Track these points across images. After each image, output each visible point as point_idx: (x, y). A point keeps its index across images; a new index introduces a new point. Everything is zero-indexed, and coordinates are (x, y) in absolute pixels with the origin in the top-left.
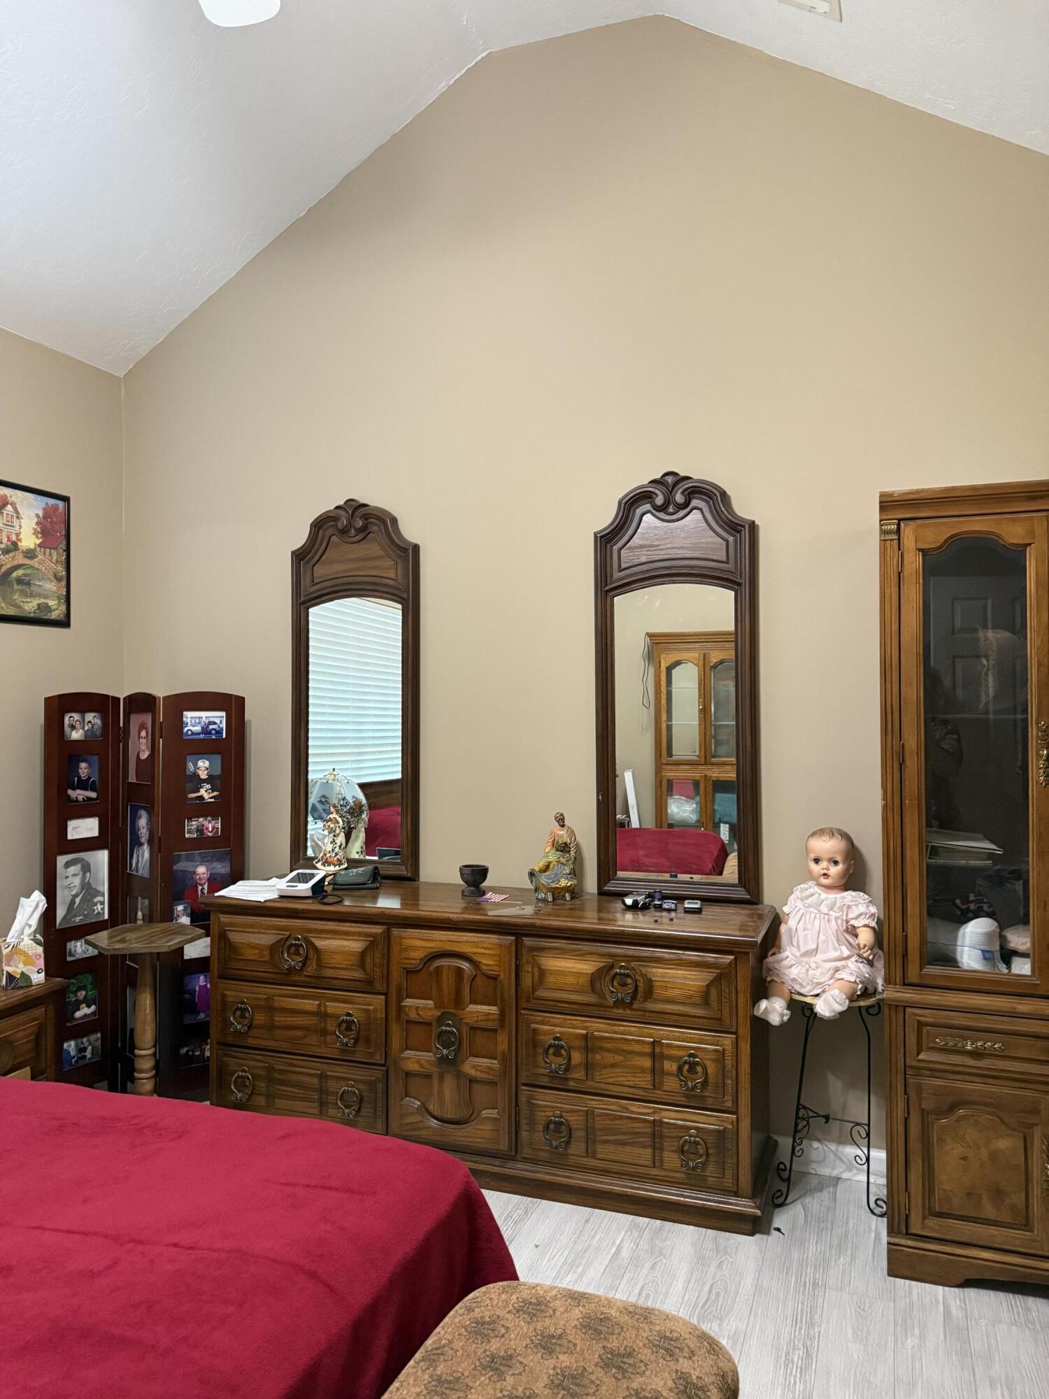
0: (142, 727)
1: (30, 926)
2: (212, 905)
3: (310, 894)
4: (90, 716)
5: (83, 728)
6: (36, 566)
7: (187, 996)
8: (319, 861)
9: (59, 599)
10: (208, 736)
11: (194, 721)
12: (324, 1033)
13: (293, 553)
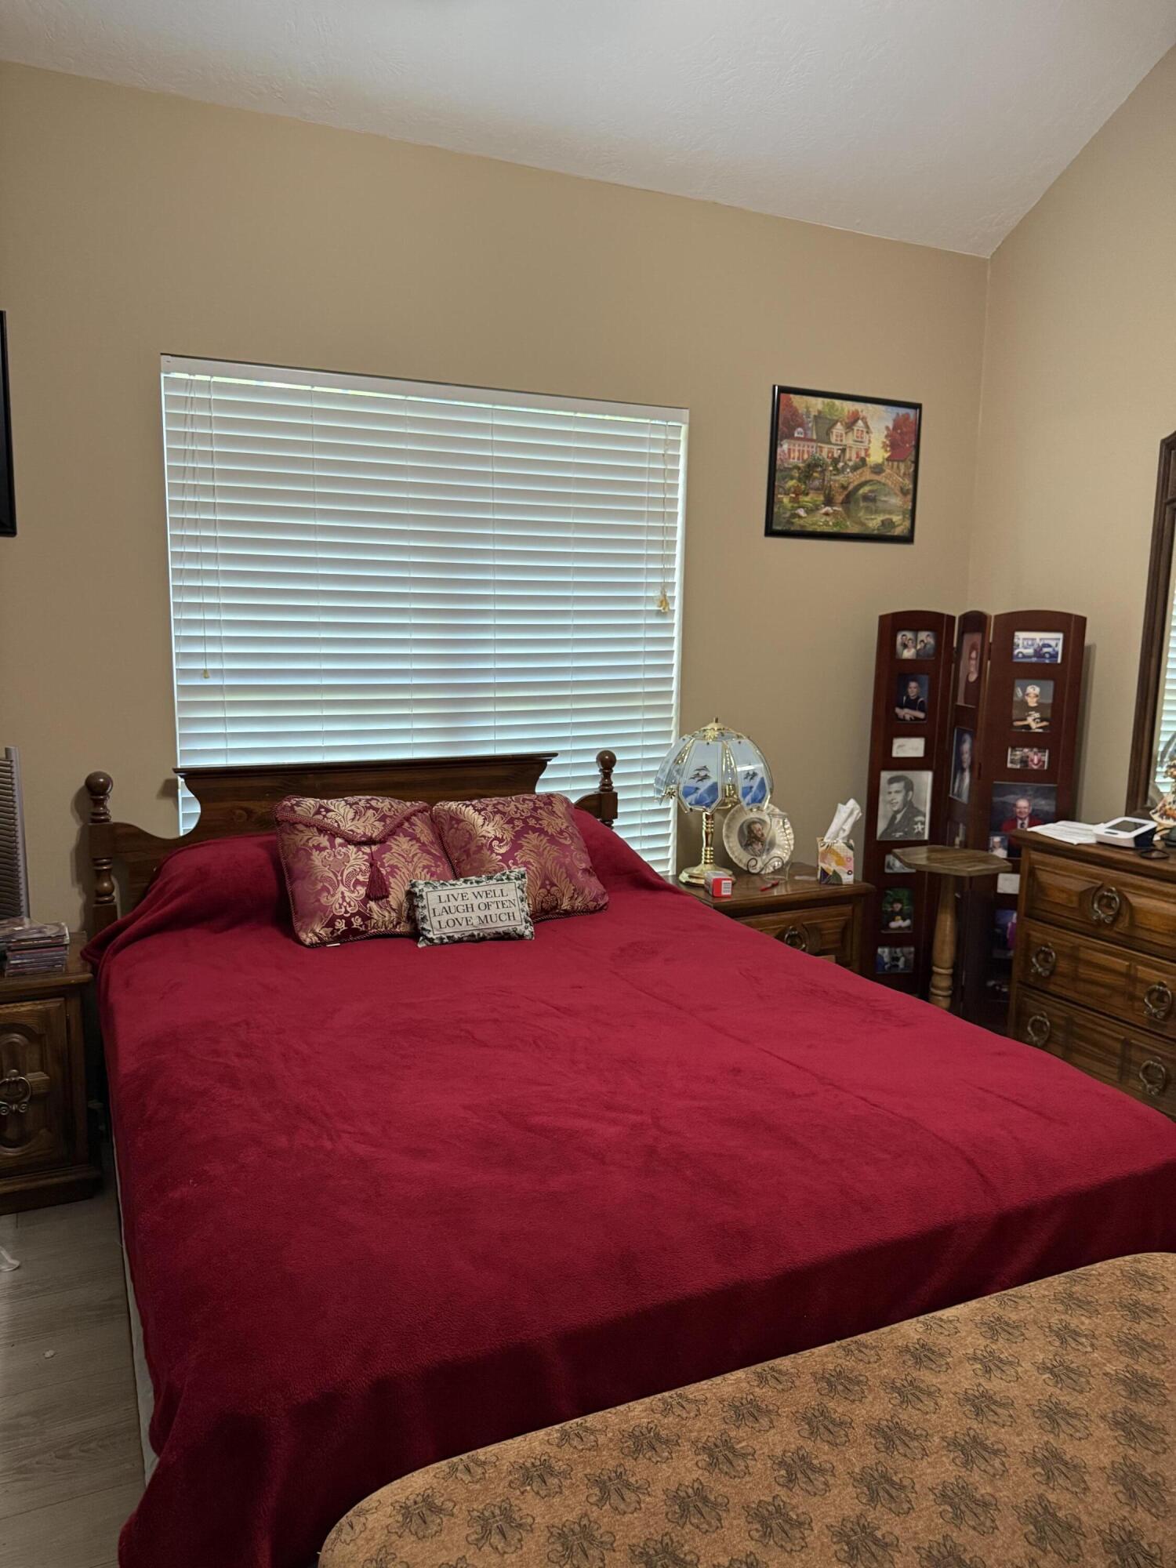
0: (973, 648)
1: (844, 830)
2: (1024, 840)
3: (1132, 845)
4: (923, 635)
5: (915, 647)
6: (883, 481)
7: (998, 931)
8: (1156, 812)
9: (904, 513)
10: (1041, 660)
11: (1026, 643)
12: (1132, 997)
13: (1163, 441)
